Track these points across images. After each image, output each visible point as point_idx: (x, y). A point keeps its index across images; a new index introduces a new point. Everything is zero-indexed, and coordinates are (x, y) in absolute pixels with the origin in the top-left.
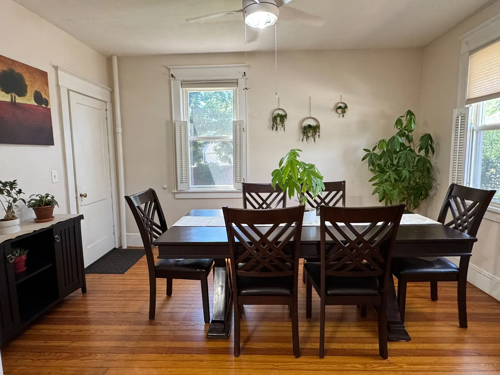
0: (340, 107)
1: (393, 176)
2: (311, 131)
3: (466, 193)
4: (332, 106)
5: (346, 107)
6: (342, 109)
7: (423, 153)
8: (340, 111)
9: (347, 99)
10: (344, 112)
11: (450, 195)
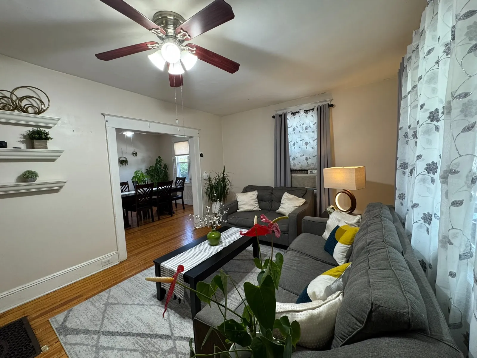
0: (134, 154)
1: (157, 177)
2: (124, 162)
3: (180, 179)
4: (131, 153)
5: (137, 153)
6: (135, 154)
7: (164, 169)
8: (134, 155)
9: (136, 150)
10: (136, 155)
11: (176, 180)
